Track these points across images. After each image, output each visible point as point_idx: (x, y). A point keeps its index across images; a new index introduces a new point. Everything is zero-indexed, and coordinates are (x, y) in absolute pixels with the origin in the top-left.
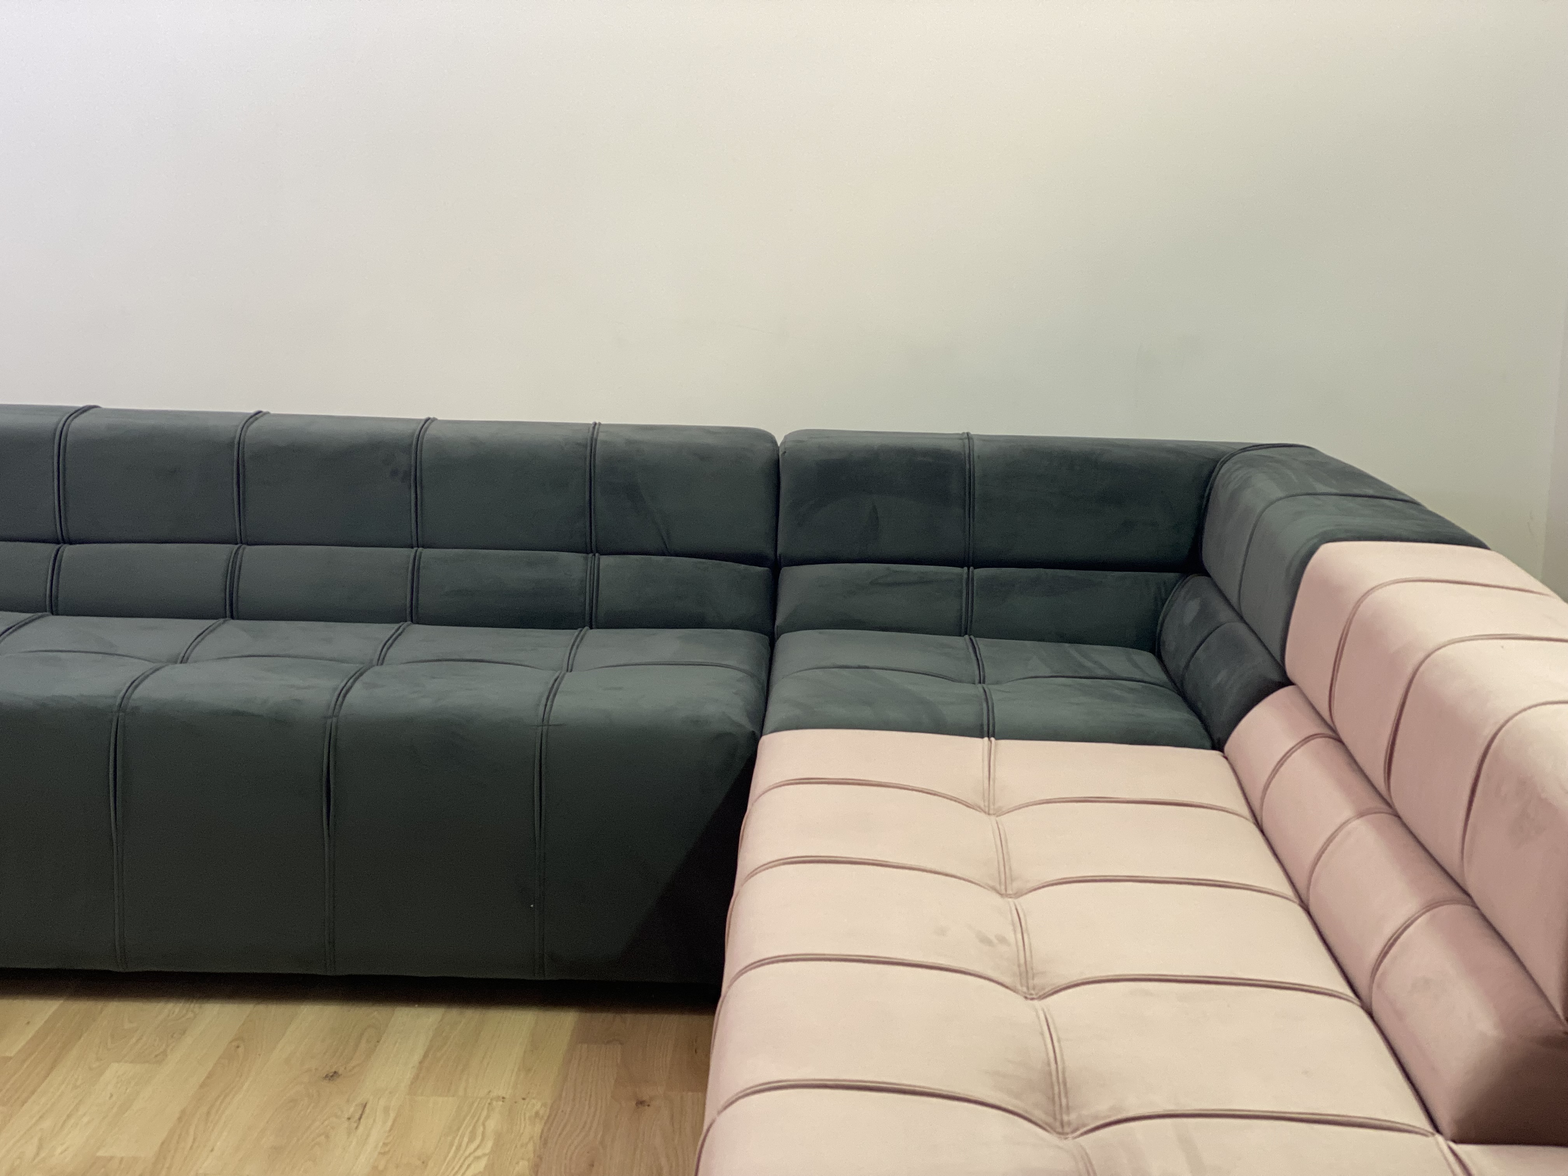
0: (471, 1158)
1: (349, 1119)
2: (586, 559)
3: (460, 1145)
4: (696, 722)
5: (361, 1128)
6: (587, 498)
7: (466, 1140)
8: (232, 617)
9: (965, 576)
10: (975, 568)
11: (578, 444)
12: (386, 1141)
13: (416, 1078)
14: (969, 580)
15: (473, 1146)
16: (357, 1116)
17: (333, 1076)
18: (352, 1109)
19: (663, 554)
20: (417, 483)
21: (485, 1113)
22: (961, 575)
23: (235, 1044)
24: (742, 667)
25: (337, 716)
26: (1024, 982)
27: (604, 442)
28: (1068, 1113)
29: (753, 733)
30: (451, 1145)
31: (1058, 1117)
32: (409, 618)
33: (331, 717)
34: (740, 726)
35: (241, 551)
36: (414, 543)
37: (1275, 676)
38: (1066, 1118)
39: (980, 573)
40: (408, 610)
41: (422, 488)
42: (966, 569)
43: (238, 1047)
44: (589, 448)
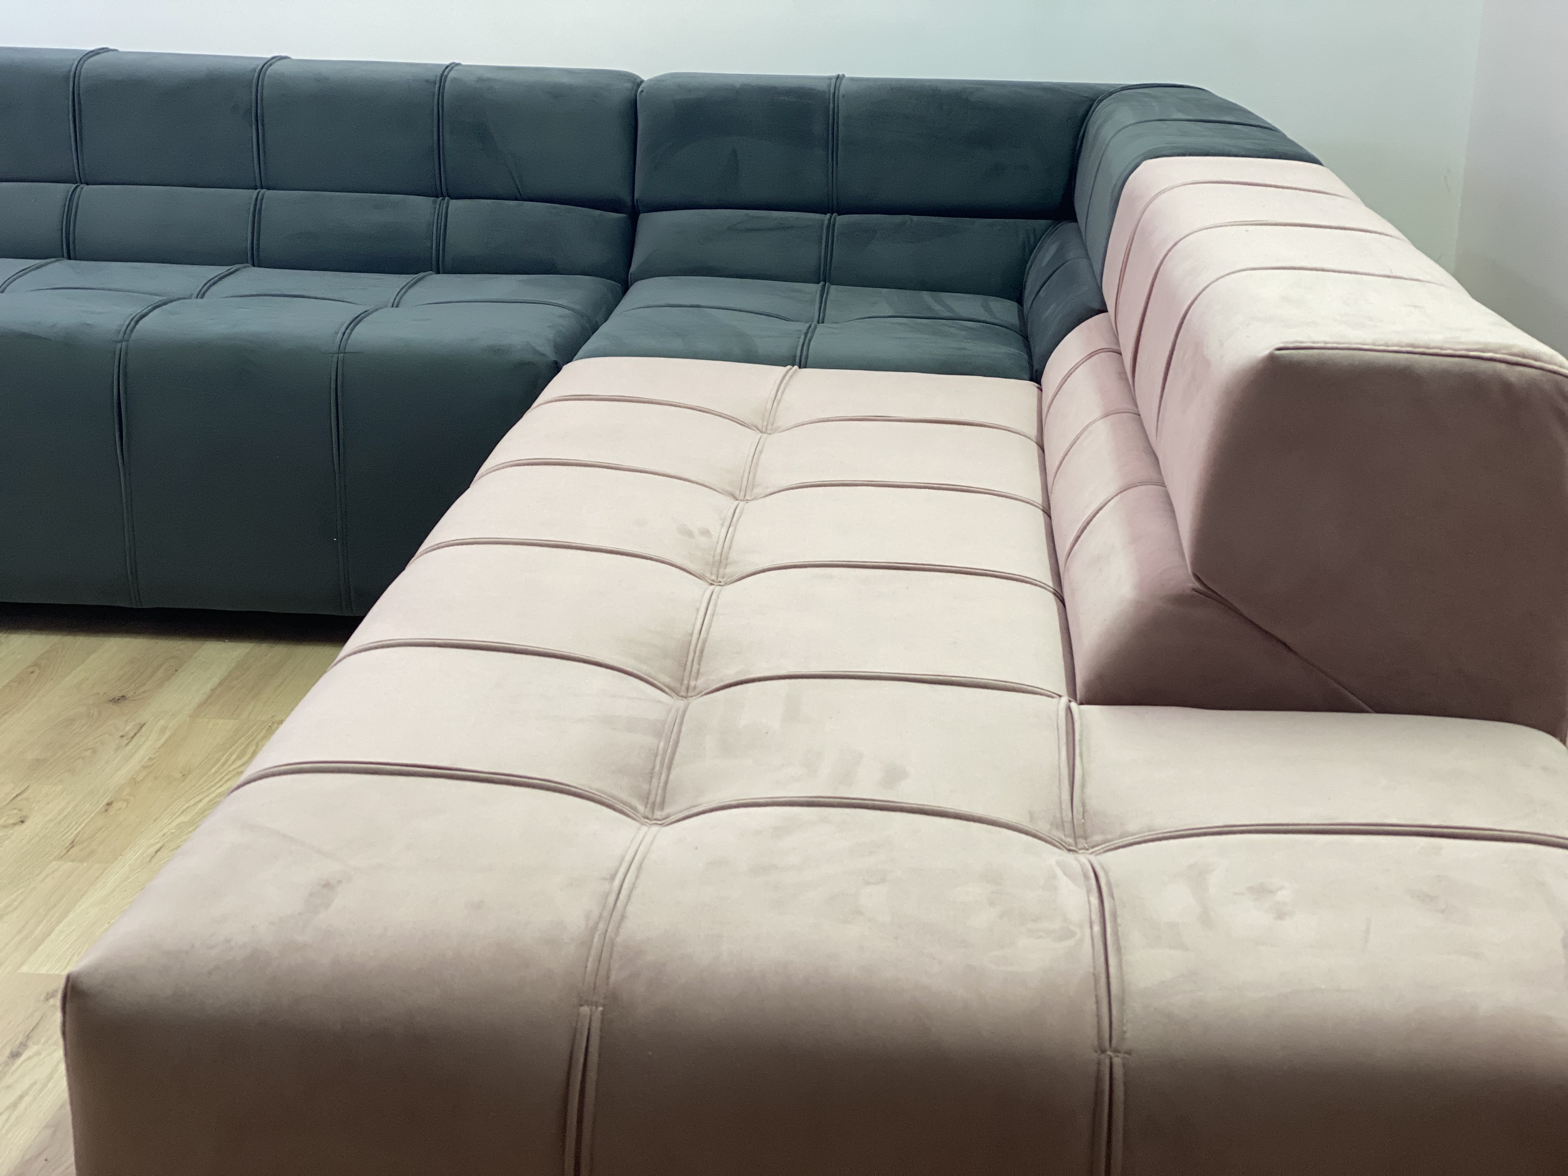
0: (234, 772)
1: (122, 736)
2: (435, 202)
3: (226, 761)
4: (496, 351)
5: (130, 747)
6: (436, 138)
7: (234, 757)
8: (69, 258)
9: (826, 222)
10: (839, 215)
11: (427, 81)
12: (152, 757)
13: (205, 703)
14: (831, 226)
15: (239, 763)
16: (132, 734)
17: (119, 700)
18: (128, 728)
19: (516, 199)
20: (258, 120)
21: (262, 734)
22: (823, 221)
23: (31, 670)
24: (573, 306)
25: (128, 341)
26: (715, 570)
27: (455, 80)
28: (696, 679)
29: (556, 363)
30: (218, 761)
31: (686, 682)
32: (250, 261)
33: (121, 341)
34: (543, 355)
35: (78, 189)
36: (258, 184)
37: (1096, 305)
38: (692, 683)
39: (842, 220)
40: (249, 254)
41: (263, 125)
42: (828, 215)
43: (32, 672)
44: (437, 85)
